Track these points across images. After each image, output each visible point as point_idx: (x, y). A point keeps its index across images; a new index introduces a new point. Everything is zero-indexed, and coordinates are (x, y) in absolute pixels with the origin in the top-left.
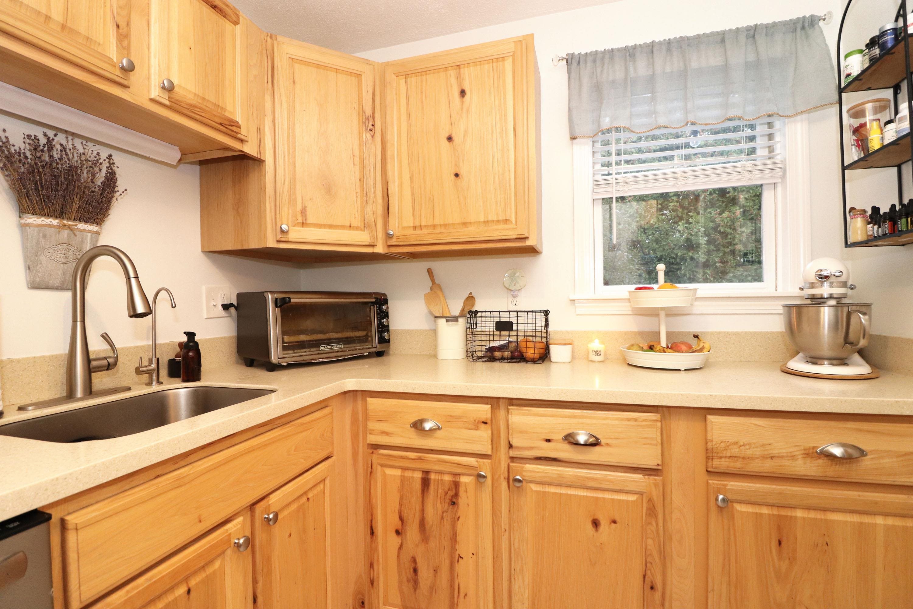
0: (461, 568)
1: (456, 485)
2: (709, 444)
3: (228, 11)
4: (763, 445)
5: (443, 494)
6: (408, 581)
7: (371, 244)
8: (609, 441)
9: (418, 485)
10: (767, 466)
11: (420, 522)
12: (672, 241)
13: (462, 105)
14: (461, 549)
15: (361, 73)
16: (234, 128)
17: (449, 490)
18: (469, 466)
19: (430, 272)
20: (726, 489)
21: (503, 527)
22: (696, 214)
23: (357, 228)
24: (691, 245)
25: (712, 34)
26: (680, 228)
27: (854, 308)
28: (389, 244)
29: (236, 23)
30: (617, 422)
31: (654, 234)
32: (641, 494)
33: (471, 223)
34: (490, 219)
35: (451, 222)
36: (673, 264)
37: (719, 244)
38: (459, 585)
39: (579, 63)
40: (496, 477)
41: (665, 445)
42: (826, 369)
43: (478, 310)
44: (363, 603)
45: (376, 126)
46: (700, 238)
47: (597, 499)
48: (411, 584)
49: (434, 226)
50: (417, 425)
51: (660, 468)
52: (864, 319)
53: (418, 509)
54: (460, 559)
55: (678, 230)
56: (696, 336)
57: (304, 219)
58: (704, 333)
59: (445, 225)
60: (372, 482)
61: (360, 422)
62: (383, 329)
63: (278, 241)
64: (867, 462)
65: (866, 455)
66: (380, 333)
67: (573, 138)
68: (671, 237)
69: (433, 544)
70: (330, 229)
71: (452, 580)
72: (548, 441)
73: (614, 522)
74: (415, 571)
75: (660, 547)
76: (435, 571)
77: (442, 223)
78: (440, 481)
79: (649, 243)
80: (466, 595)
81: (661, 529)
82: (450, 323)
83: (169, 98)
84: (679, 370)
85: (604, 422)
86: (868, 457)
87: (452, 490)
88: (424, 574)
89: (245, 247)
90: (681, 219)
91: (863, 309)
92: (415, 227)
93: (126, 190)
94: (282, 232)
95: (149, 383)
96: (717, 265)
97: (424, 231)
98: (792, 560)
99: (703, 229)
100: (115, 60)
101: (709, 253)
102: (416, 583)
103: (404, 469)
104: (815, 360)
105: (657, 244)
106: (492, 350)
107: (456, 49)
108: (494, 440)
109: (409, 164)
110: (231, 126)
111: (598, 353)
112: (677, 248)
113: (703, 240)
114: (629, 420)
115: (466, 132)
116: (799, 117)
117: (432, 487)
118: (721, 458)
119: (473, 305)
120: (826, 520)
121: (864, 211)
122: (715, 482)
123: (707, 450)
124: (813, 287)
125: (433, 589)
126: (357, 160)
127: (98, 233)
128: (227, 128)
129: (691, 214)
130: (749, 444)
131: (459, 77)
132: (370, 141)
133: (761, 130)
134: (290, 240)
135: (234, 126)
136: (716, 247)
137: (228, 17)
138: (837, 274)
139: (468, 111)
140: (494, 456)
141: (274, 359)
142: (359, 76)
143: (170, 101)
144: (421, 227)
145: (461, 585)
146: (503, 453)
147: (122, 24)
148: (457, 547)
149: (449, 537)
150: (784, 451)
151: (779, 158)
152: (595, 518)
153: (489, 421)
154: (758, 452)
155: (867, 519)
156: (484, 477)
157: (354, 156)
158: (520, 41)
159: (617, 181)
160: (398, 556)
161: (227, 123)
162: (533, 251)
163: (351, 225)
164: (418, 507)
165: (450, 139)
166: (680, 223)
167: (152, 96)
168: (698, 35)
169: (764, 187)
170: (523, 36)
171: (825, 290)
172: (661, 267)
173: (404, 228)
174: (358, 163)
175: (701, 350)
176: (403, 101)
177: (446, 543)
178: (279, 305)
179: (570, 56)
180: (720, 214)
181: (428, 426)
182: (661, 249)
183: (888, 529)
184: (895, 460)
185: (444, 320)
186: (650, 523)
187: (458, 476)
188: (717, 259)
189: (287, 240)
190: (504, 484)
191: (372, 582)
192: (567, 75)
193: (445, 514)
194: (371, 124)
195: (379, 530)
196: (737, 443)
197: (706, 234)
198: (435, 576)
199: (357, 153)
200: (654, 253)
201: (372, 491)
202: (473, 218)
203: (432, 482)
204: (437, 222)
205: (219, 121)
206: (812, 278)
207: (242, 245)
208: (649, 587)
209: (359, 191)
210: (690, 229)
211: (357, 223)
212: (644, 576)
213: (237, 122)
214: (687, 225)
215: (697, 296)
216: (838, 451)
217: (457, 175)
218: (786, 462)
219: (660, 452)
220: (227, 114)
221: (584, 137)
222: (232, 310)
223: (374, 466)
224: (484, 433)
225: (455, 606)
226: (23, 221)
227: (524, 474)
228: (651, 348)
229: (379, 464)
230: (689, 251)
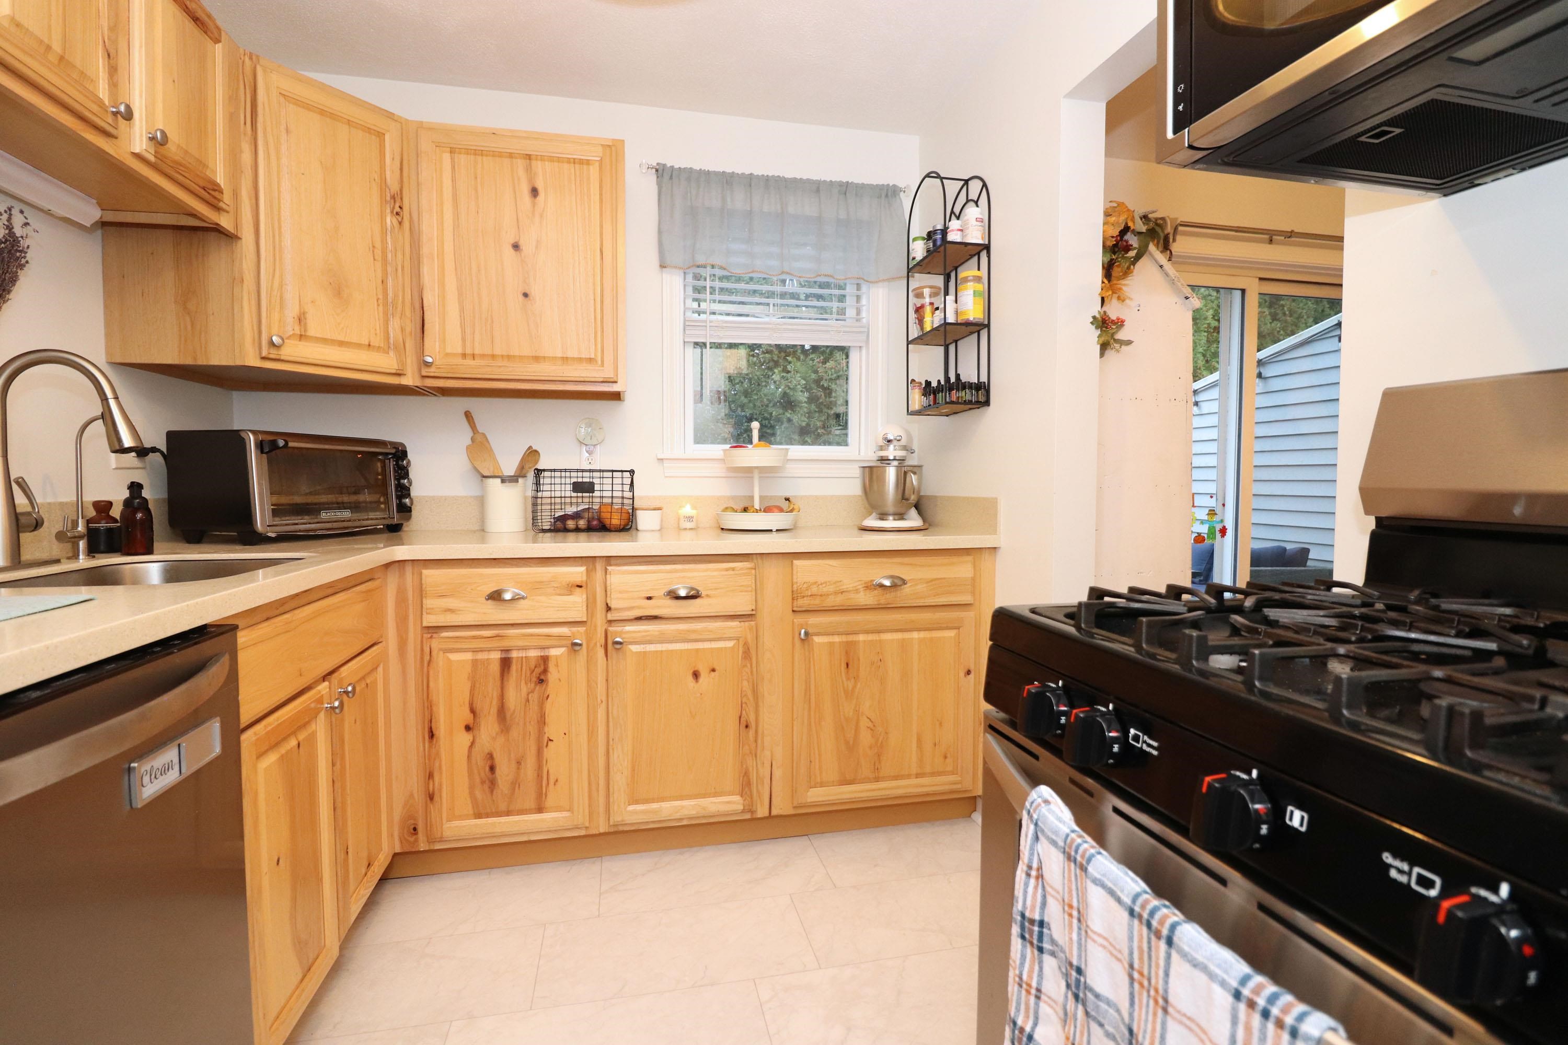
0: (550, 753)
1: (545, 659)
2: (795, 586)
3: (211, 26)
4: (836, 583)
5: (528, 673)
6: (483, 782)
7: (398, 372)
8: (709, 592)
9: (495, 668)
10: (837, 601)
11: (498, 711)
12: (765, 395)
13: (534, 207)
14: (550, 731)
15: (383, 131)
16: (216, 194)
17: (535, 667)
18: (560, 637)
19: (468, 415)
20: (807, 624)
21: (599, 700)
22: (795, 359)
23: (378, 349)
24: (788, 403)
25: (809, 181)
26: (776, 377)
27: (909, 468)
28: (424, 374)
29: (217, 41)
30: (715, 573)
31: (742, 383)
32: (738, 639)
33: (544, 357)
34: (570, 354)
35: (517, 353)
36: (766, 426)
37: (822, 403)
38: (548, 772)
39: (671, 178)
40: (592, 645)
41: (759, 592)
42: (890, 523)
43: (546, 468)
44: (415, 829)
45: (404, 208)
46: (800, 393)
47: (697, 650)
48: (486, 787)
49: (493, 357)
50: (496, 596)
51: (754, 612)
52: (914, 478)
53: (495, 695)
54: (549, 742)
55: (773, 379)
56: (787, 499)
57: (303, 330)
58: (795, 497)
59: (509, 357)
60: (431, 673)
61: (410, 602)
62: (402, 492)
63: (263, 358)
64: (907, 589)
65: (905, 584)
66: (400, 498)
67: (662, 266)
68: (764, 388)
69: (515, 733)
70: (340, 347)
71: (540, 767)
72: (649, 598)
73: (713, 670)
74: (492, 769)
75: (753, 688)
76: (519, 763)
77: (505, 353)
78: (524, 659)
79: (735, 394)
80: (557, 780)
81: (755, 670)
82: (507, 484)
83: (155, 152)
84: (771, 531)
85: (705, 574)
86: (908, 585)
87: (540, 666)
88: (504, 771)
89: (201, 361)
90: (776, 364)
91: (915, 470)
92: (464, 356)
94: (272, 344)
95: (73, 556)
96: (819, 431)
97: (477, 362)
98: (856, 678)
99: (804, 382)
100: (107, 103)
101: (810, 414)
102: (493, 784)
103: (475, 651)
104: (883, 516)
105: (746, 397)
106: (564, 518)
107: (525, 132)
108: (590, 605)
109: (456, 269)
110: (213, 190)
111: (690, 519)
112: (771, 405)
113: (803, 397)
114: (727, 570)
115: (538, 243)
116: (880, 284)
117: (514, 667)
118: (804, 597)
119: (536, 462)
120: (880, 641)
121: (921, 383)
122: (799, 619)
123: (793, 592)
124: (881, 450)
125: (515, 784)
126: (378, 252)
128: (208, 193)
129: (789, 358)
130: (825, 583)
131: (529, 169)
132: (396, 230)
133: (850, 290)
134: (282, 358)
135: (215, 190)
136: (818, 406)
137: (209, 33)
138: (898, 438)
139: (541, 216)
140: (589, 623)
141: (259, 526)
142: (380, 135)
143: (155, 157)
144: (473, 356)
145: (551, 771)
146: (600, 617)
148: (546, 729)
149: (536, 721)
150: (851, 586)
151: (864, 321)
152: (696, 669)
153: (584, 585)
154: (831, 589)
155: (907, 635)
156: (580, 645)
157: (374, 247)
158: (609, 146)
159: (711, 324)
160: (469, 757)
161: (210, 187)
162: (616, 396)
163: (370, 344)
164: (496, 694)
165: (516, 247)
166: (776, 371)
167: (137, 151)
168: (795, 178)
169: (851, 349)
170: (613, 140)
171: (891, 452)
172: (755, 425)
173: (447, 355)
174: (380, 259)
175: (791, 511)
176: (447, 183)
177: (532, 729)
178: (266, 450)
179: (662, 168)
180: (824, 362)
181: (507, 596)
182: (751, 405)
183: (921, 641)
184: (925, 585)
185: (499, 480)
186: (745, 666)
187: (546, 650)
188: (819, 424)
189: (278, 357)
190: (601, 652)
191: (431, 797)
192: (657, 187)
193: (530, 695)
194: (397, 205)
195: (441, 730)
196: (816, 583)
197: (807, 388)
198: (518, 768)
199: (378, 245)
200: (743, 411)
201: (432, 684)
202: (548, 351)
203: (514, 662)
204: (498, 351)
205: (202, 184)
206: (881, 442)
207: (195, 359)
208: (744, 726)
209: (381, 297)
210: (787, 379)
211: (377, 341)
212: (740, 717)
213: (218, 185)
214: (785, 374)
215: (788, 458)
216: (887, 583)
217: (526, 295)
218: (852, 596)
219: (754, 598)
220: (208, 173)
221: (676, 267)
222: (156, 458)
223: (434, 653)
224: (579, 598)
225: (544, 796)
227: (624, 636)
228: (745, 510)
229: (440, 650)
230: (786, 411)
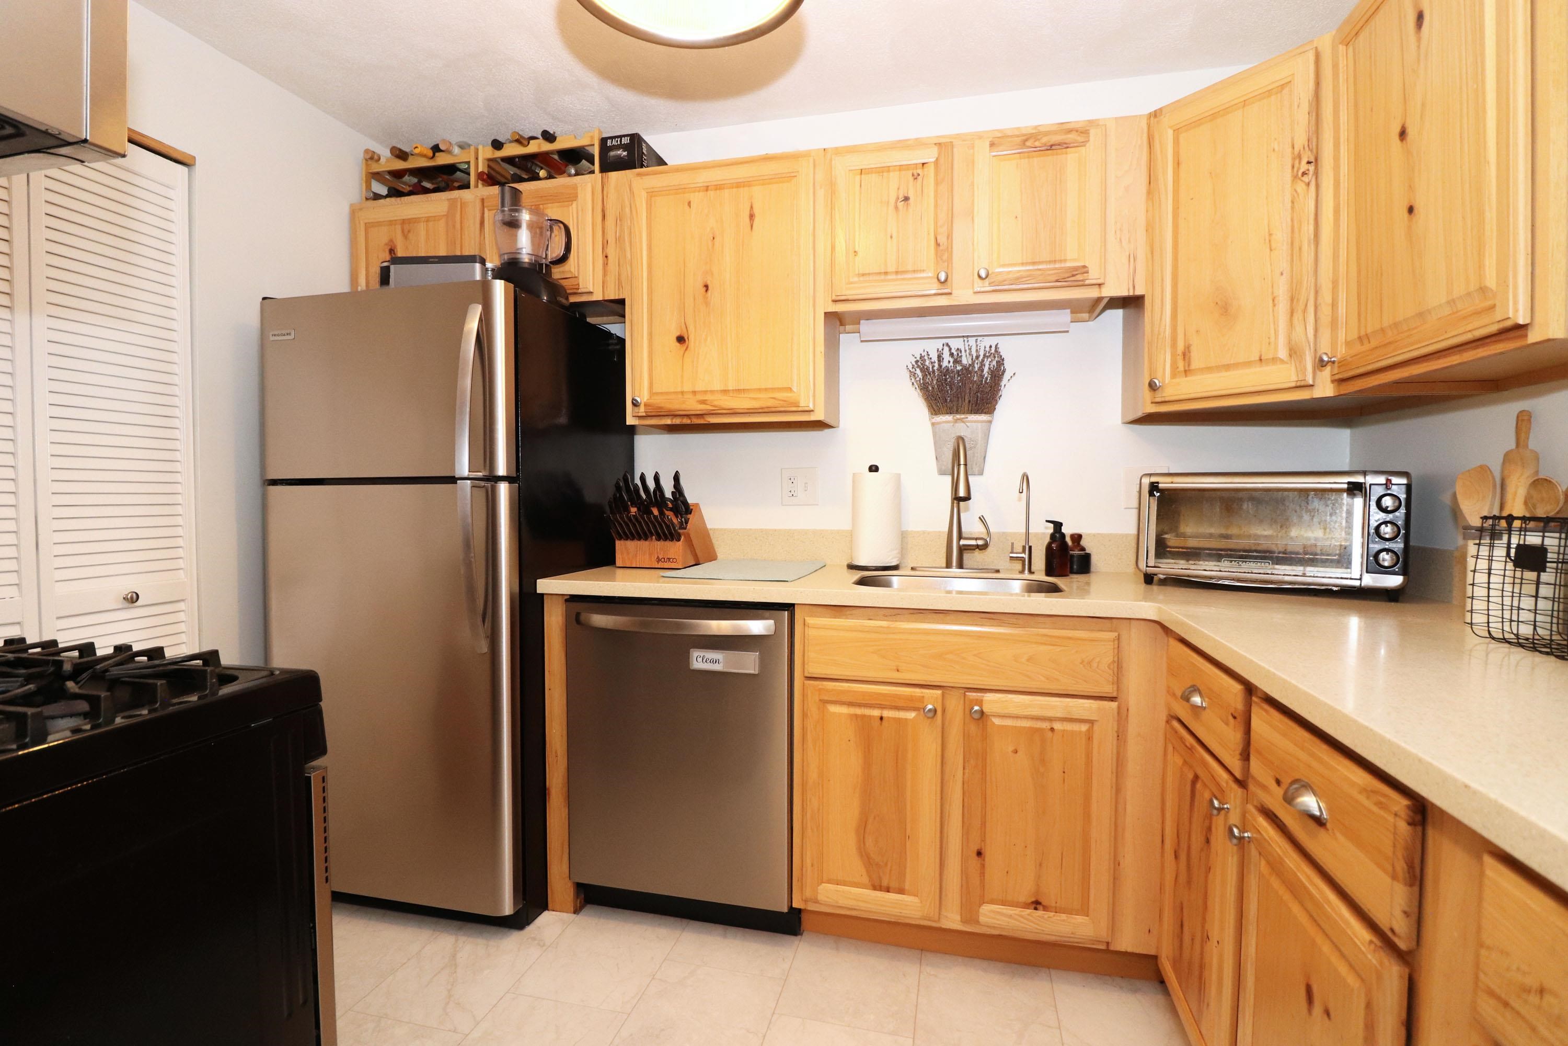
7: (1299, 384)
11: (1187, 852)
13: (1419, 46)
16: (1079, 276)
17: (1206, 816)
18: (1218, 786)
23: (1274, 361)
28: (1333, 378)
29: (1083, 143)
33: (1429, 311)
43: (1515, 515)
49: (1383, 331)
57: (1188, 364)
70: (1226, 371)
72: (1278, 782)
77: (1391, 321)
83: (990, 283)
87: (1208, 819)
92: (1361, 339)
93: (1014, 374)
103: (1185, 761)
110: (1073, 276)
115: (1423, 108)
127: (990, 422)
128: (1066, 281)
132: (1302, 196)
134: (1167, 399)
135: (1077, 274)
137: (1070, 146)
141: (1142, 567)
142: (1285, 87)
143: (991, 286)
144: (1368, 338)
147: (942, 240)
153: (1238, 716)
161: (1068, 275)
163: (1262, 358)
164: (1187, 827)
165: (1403, 134)
167: (976, 289)
178: (1155, 492)
194: (1305, 162)
195: (1166, 840)
204: (1385, 321)
205: (1055, 278)
211: (1273, 351)
213: (1084, 267)
217: (1411, 210)
220: (1068, 264)
224: (1232, 735)
226: (933, 421)
